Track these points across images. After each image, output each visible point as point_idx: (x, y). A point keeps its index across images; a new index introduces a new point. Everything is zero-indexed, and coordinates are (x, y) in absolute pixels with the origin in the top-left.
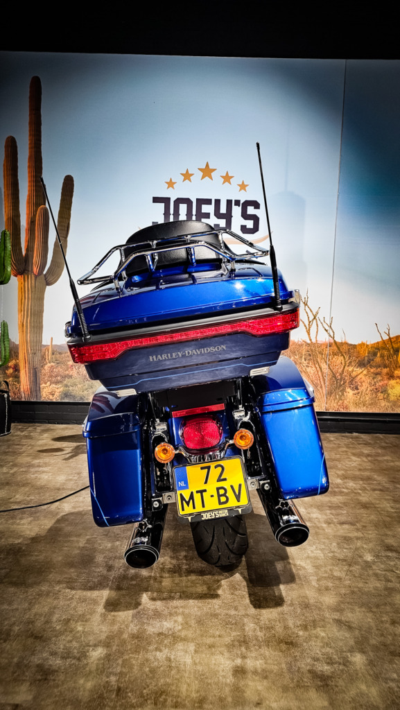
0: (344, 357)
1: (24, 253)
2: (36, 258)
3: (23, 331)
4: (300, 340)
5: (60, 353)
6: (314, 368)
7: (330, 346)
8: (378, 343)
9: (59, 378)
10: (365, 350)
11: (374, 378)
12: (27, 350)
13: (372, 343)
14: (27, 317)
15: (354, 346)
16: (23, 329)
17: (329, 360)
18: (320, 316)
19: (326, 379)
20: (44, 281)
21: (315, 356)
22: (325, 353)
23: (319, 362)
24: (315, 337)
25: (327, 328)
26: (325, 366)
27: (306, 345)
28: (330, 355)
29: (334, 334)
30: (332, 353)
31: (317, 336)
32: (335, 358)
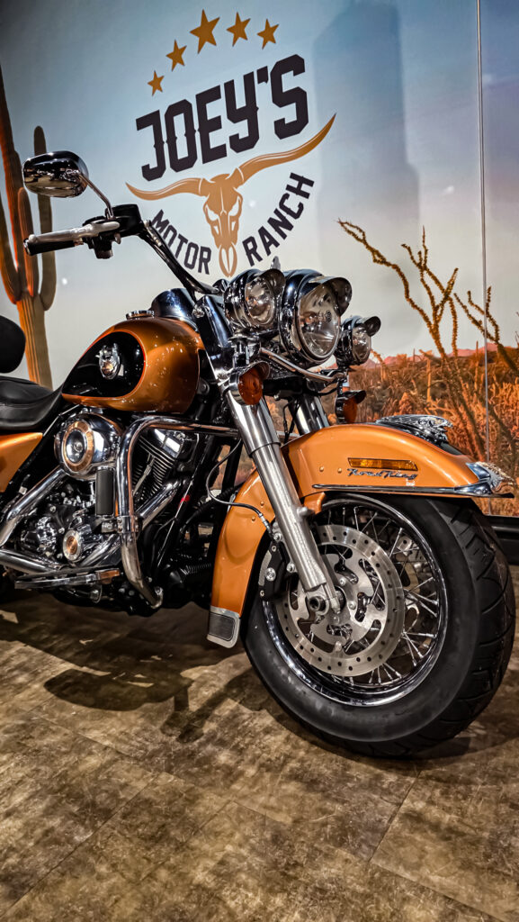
1: (16, 266)
2: (28, 274)
4: (418, 353)
6: (455, 416)
7: (490, 361)
17: (490, 394)
18: (459, 290)
19: (488, 440)
21: (456, 388)
22: (479, 379)
23: (467, 400)
24: (451, 341)
25: (479, 317)
26: (481, 409)
27: (432, 365)
28: (491, 382)
29: (497, 330)
30: (495, 379)
31: (455, 339)
32: (504, 388)
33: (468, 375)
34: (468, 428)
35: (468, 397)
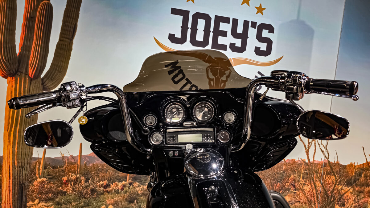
0: (335, 176)
1: (18, 51)
2: (33, 59)
3: (9, 142)
4: (300, 160)
5: (54, 167)
6: (310, 186)
7: (325, 166)
8: (363, 164)
9: (50, 195)
10: (352, 171)
11: (358, 196)
12: (14, 163)
13: (359, 164)
14: (16, 126)
15: (344, 167)
16: (9, 139)
17: (323, 178)
19: (319, 196)
20: (41, 86)
21: (312, 174)
22: (320, 172)
23: (315, 180)
24: (313, 157)
25: (324, 149)
26: (319, 184)
27: (304, 165)
28: (324, 174)
29: (328, 155)
30: (325, 173)
31: (314, 156)
32: (328, 177)
33: (317, 171)
34: (314, 191)
35: (316, 179)
